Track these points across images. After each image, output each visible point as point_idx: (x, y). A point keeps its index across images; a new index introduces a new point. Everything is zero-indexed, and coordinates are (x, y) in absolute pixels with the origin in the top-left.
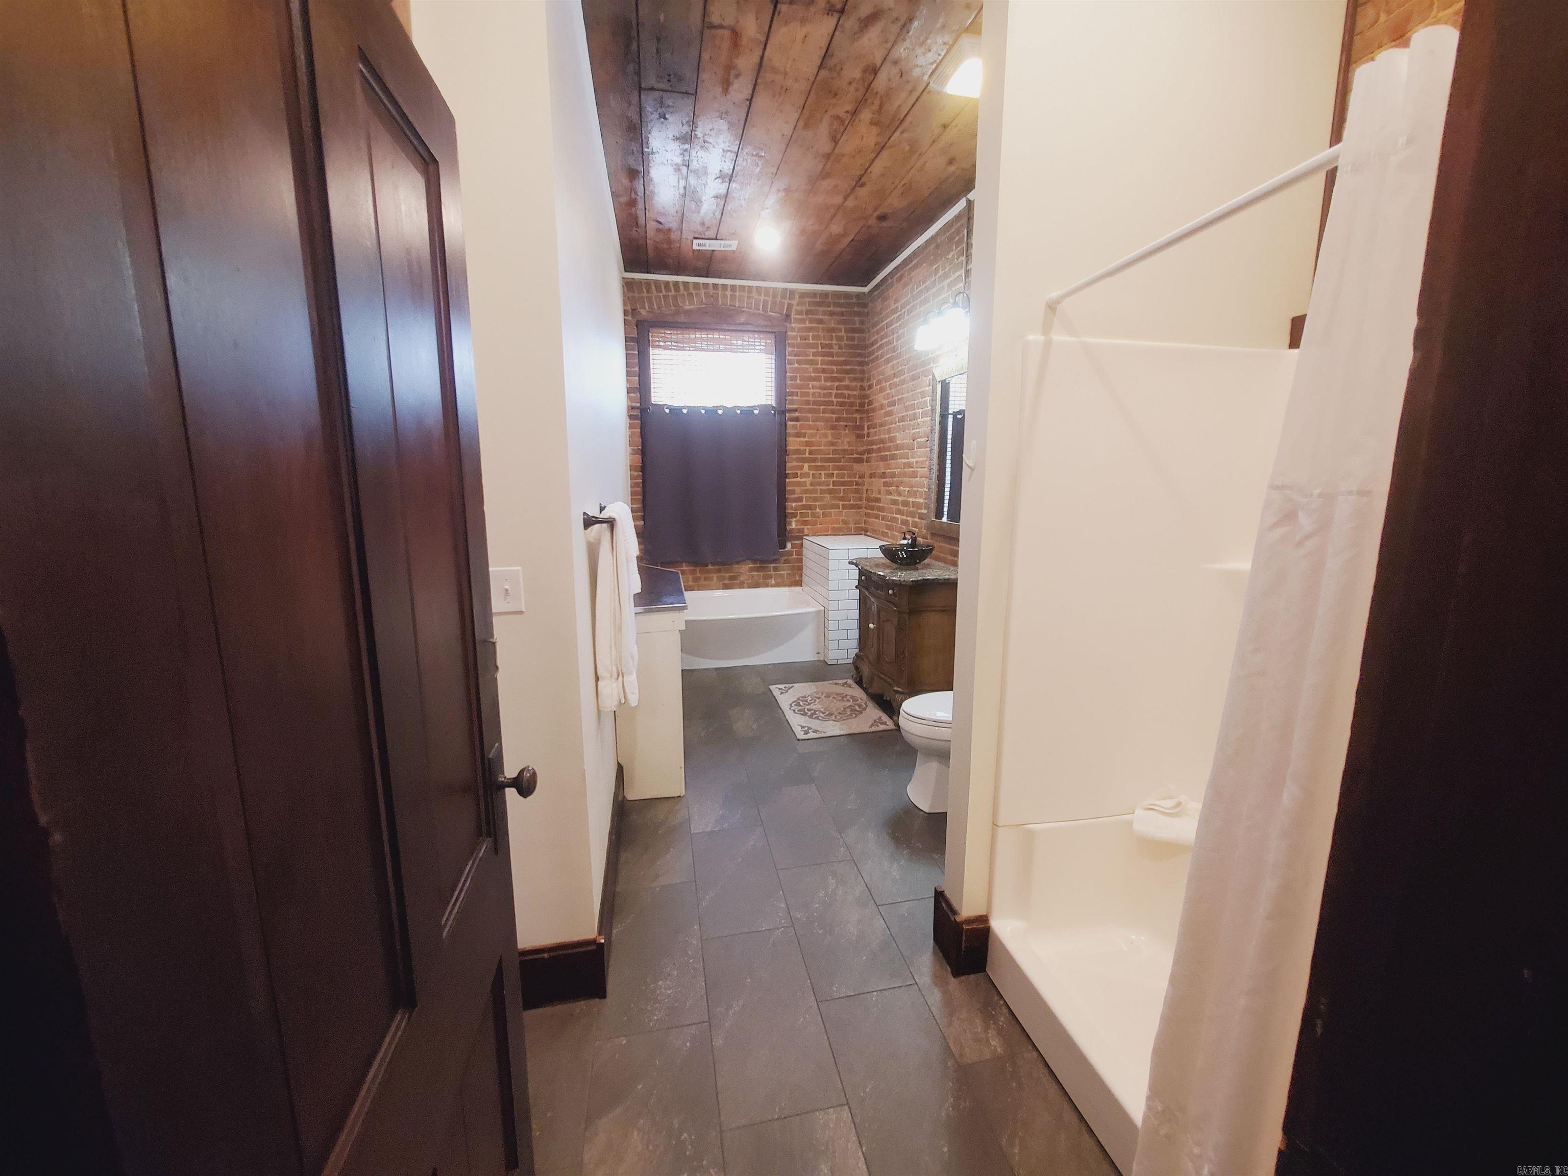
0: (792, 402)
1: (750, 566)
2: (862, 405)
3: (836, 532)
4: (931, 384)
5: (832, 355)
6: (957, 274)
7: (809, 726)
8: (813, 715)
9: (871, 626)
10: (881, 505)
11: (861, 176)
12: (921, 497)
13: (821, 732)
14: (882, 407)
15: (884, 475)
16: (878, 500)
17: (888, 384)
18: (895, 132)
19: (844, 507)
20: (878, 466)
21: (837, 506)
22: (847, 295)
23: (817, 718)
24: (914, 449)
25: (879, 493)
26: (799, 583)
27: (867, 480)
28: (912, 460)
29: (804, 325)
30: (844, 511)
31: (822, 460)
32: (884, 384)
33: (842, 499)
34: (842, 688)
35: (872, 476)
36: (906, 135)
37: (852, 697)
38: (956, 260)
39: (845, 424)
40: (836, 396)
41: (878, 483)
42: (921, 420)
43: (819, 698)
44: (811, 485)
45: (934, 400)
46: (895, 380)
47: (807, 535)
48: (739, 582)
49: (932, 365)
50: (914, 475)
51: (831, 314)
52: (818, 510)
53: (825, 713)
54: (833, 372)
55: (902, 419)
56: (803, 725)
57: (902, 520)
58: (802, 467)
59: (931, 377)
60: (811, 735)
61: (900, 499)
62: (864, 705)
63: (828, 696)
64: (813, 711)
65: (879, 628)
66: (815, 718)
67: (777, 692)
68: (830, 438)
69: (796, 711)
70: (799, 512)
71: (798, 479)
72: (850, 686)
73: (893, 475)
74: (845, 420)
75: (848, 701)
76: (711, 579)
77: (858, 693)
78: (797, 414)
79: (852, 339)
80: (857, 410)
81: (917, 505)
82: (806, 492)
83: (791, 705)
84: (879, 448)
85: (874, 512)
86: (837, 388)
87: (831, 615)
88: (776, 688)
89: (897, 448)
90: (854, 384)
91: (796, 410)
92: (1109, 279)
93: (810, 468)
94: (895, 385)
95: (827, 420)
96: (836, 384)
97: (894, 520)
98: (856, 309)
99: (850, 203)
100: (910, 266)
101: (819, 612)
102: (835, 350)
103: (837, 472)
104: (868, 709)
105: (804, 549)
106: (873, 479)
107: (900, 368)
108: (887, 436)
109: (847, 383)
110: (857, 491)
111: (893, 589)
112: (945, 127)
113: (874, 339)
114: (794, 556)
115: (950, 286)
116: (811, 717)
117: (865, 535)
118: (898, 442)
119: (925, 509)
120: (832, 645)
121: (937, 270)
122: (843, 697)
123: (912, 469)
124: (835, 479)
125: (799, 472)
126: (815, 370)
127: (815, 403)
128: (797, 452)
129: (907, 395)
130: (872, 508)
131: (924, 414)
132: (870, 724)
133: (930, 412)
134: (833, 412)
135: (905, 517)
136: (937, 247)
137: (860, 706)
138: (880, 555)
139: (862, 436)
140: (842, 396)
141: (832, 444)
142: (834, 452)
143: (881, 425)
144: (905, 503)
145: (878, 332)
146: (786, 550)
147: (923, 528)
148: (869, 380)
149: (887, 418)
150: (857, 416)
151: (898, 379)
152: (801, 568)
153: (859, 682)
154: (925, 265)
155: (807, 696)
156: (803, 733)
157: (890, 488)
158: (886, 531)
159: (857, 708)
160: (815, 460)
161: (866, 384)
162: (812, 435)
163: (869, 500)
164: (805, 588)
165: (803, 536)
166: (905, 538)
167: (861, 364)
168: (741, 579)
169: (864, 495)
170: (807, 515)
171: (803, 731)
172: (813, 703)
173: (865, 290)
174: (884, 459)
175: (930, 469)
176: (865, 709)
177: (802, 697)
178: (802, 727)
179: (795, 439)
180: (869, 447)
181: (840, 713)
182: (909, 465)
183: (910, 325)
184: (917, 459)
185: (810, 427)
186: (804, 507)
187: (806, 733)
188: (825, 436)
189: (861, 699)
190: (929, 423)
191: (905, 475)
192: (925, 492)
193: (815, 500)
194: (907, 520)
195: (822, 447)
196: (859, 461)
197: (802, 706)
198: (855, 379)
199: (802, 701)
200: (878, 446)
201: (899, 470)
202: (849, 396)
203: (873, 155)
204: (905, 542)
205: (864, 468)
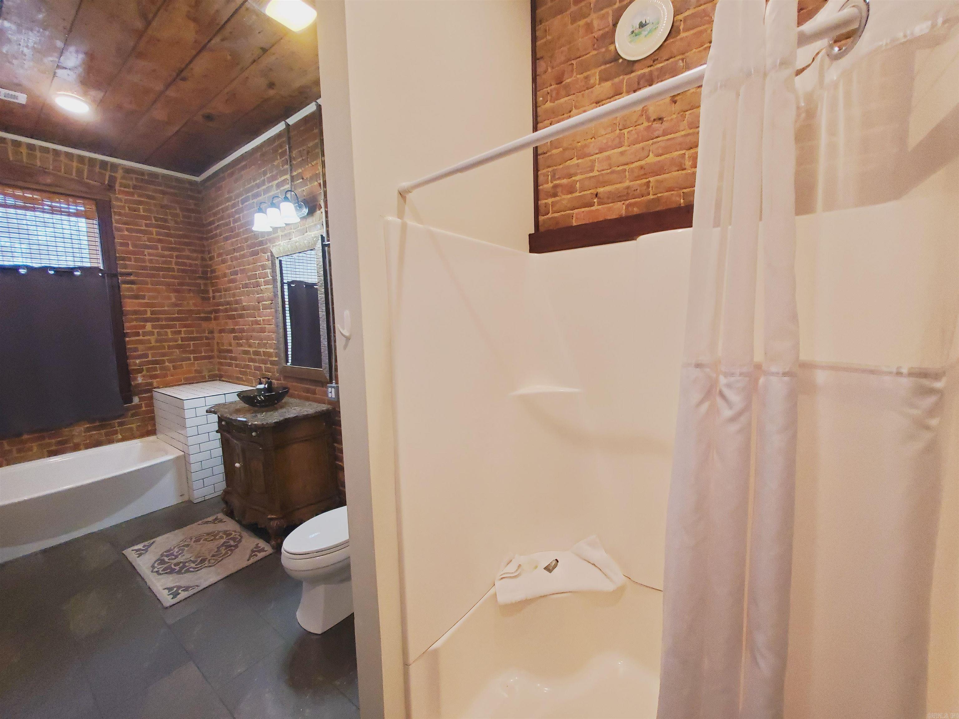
0: (125, 267)
1: (86, 426)
2: (205, 273)
3: (190, 382)
4: (270, 259)
5: (168, 228)
6: (283, 178)
7: (178, 584)
8: (183, 569)
9: (237, 465)
10: (233, 355)
11: (182, 71)
12: (271, 348)
13: (192, 587)
14: (225, 275)
15: (233, 331)
16: (230, 351)
17: (229, 257)
18: (215, 35)
19: (196, 359)
20: (226, 323)
21: (189, 359)
22: (178, 180)
23: (188, 571)
24: (260, 310)
25: (231, 345)
26: (152, 432)
27: (216, 335)
28: (259, 319)
29: (132, 198)
30: (196, 362)
31: (167, 319)
32: (225, 257)
33: (193, 352)
34: (213, 525)
35: (221, 331)
36: (226, 44)
37: (226, 533)
38: (281, 167)
39: (189, 288)
40: (177, 264)
41: (228, 337)
42: (264, 287)
43: (187, 546)
44: (157, 341)
45: (274, 271)
46: (235, 254)
47: (158, 388)
48: (72, 445)
49: (269, 245)
50: (263, 330)
51: (164, 193)
52: (167, 364)
53: (196, 561)
54: (171, 243)
55: (246, 286)
56: (171, 585)
57: (255, 367)
58: (144, 327)
59: (269, 254)
60: (183, 595)
61: (251, 350)
62: (238, 537)
63: (197, 541)
64: (181, 565)
65: (245, 466)
66: (185, 572)
67: (134, 555)
68: (174, 300)
69: (160, 572)
70: (144, 367)
71: (141, 337)
72: (221, 521)
73: (242, 331)
74: (188, 284)
75: (222, 537)
76: (31, 449)
77: (231, 525)
78: (132, 278)
79: (189, 217)
80: (201, 277)
81: (269, 355)
82: (151, 348)
83: (153, 567)
84: (226, 309)
85: (227, 361)
86: (177, 257)
87: (193, 459)
88: (133, 550)
89: (244, 309)
90: (195, 255)
91: (129, 274)
92: (459, 175)
93: (154, 327)
94: (236, 259)
95: (168, 285)
96: (175, 254)
97: (248, 367)
98: (189, 193)
99: (171, 93)
100: (240, 166)
101: (178, 458)
102: (171, 224)
103: (185, 329)
104: (243, 541)
105: (154, 401)
106: (223, 334)
107: (239, 245)
108: (232, 299)
109: (187, 253)
110: (208, 345)
111: (256, 432)
112: (264, 50)
113: (211, 219)
114: (144, 409)
115: (278, 186)
116: (179, 572)
117: (220, 380)
118: (244, 304)
119: (276, 357)
120: (197, 485)
121: (265, 173)
122: (213, 536)
123: (260, 326)
124: (183, 335)
125: (141, 331)
126: (149, 240)
127: (153, 268)
128: (135, 312)
129: (248, 267)
130: (225, 358)
131: (266, 283)
132: (248, 556)
133: (272, 281)
134: (174, 277)
135: (257, 364)
136: (263, 155)
137: (234, 539)
138: (237, 399)
139: (209, 299)
140: (184, 264)
141: (176, 305)
142: (179, 312)
143: (226, 290)
144: (257, 353)
145: (215, 214)
146: (133, 404)
147: (276, 372)
148: (209, 252)
149: (231, 285)
150: (201, 282)
151: (238, 254)
152: (153, 419)
153: (230, 514)
154: (253, 167)
155: (172, 548)
156: (172, 596)
157: (241, 341)
158: (241, 376)
159: (232, 543)
160: (158, 320)
161: (207, 256)
162: (150, 298)
163: (220, 351)
164: (160, 436)
165: (152, 389)
166: (260, 383)
167: (201, 239)
168: (75, 441)
169: (216, 347)
170: (155, 369)
171: (171, 594)
172: (180, 554)
173: (198, 179)
174: (232, 317)
175: (277, 326)
176: (240, 541)
177: (166, 552)
178: (170, 589)
179: (134, 301)
180: (215, 308)
181: (213, 556)
182: (257, 323)
183: (245, 212)
184: (264, 318)
185: (149, 290)
186: (149, 363)
187: (175, 595)
188: (169, 298)
189: (235, 531)
190: (272, 290)
191: (253, 330)
192: (274, 343)
193: (164, 355)
194: (260, 366)
195: (166, 308)
196: (207, 319)
197: (169, 563)
198: (195, 251)
199: (167, 556)
200: (225, 307)
201: (247, 327)
202: (191, 265)
203: (194, 52)
204: (262, 386)
205: (213, 325)
